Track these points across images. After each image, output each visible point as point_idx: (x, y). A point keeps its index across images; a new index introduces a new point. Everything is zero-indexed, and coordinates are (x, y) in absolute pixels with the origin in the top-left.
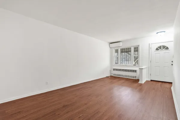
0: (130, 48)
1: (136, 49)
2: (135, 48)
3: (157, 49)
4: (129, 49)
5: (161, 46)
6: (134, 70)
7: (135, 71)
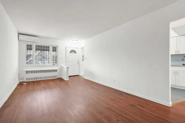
0: (49, 47)
1: (55, 49)
2: (53, 48)
3: (70, 52)
4: (46, 47)
5: (72, 50)
6: (54, 70)
7: (56, 71)
